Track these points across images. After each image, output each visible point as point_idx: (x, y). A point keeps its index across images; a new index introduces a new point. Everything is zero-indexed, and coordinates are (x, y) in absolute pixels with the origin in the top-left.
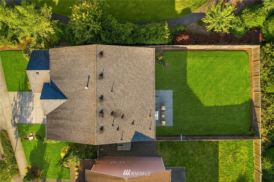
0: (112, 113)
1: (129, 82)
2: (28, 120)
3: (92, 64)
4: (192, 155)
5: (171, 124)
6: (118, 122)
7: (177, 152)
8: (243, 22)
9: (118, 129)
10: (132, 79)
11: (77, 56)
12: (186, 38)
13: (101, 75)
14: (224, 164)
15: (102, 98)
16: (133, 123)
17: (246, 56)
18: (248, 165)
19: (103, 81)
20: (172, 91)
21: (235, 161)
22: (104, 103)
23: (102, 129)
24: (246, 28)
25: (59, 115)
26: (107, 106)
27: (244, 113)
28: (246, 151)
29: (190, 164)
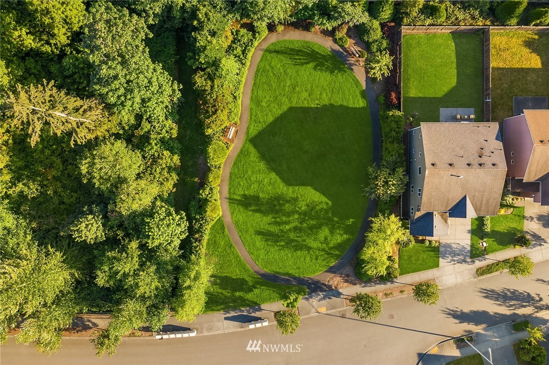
0: (480, 157)
1: (452, 144)
2: (469, 248)
3: (442, 172)
4: (502, 90)
5: (472, 109)
6: (486, 152)
7: (499, 104)
8: (377, 41)
9: (493, 153)
10: (449, 141)
11: (432, 186)
12: (393, 95)
13: (451, 165)
14: (510, 60)
15: (469, 165)
16: (487, 141)
17: (407, 37)
18: (511, 37)
19: (455, 164)
20: (441, 109)
21: (508, 50)
22: (472, 162)
23: (494, 165)
24: (383, 38)
25: (478, 203)
26: (475, 161)
27: (462, 40)
28: (498, 39)
29: (510, 92)
